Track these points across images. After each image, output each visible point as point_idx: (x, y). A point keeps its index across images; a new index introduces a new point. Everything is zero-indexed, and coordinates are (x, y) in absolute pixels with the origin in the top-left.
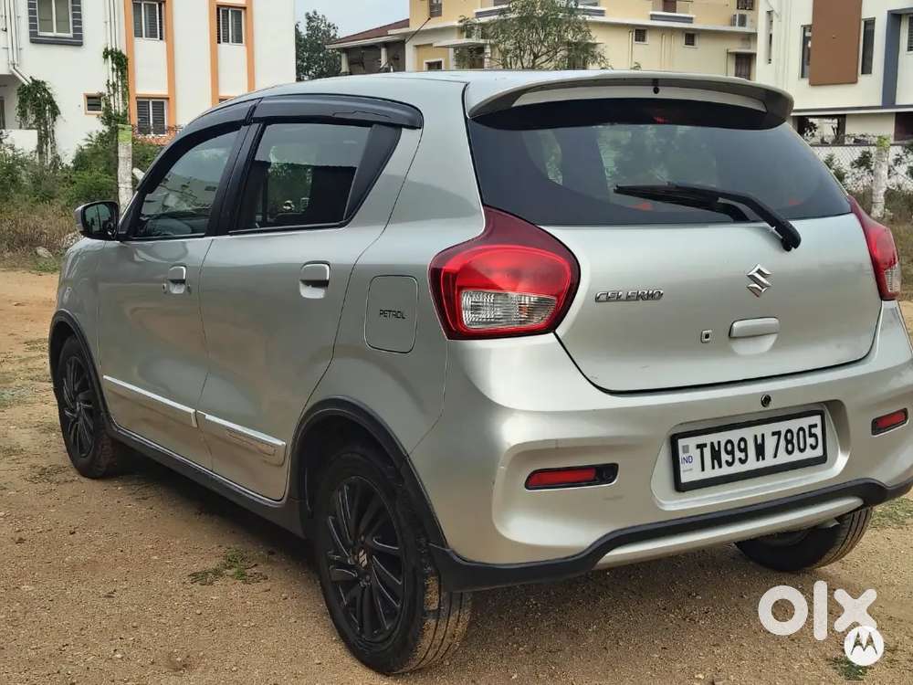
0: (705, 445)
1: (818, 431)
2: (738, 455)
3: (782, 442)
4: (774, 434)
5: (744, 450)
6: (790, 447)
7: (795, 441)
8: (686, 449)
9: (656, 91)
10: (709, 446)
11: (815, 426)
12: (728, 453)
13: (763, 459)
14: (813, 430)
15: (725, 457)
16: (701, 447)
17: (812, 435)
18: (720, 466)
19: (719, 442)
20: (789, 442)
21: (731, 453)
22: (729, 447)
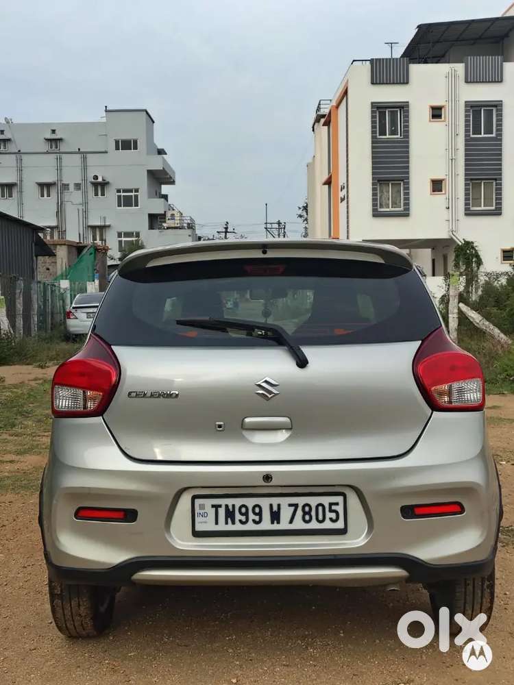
0: (220, 506)
1: (340, 509)
2: (252, 516)
3: (299, 513)
4: (290, 505)
5: (260, 514)
6: (307, 518)
7: (313, 513)
8: (202, 507)
9: (265, 252)
10: (224, 507)
11: (337, 504)
12: (241, 513)
13: (278, 523)
14: (334, 507)
15: (238, 517)
16: (217, 507)
17: (331, 511)
18: (233, 523)
19: (233, 506)
20: (305, 513)
21: (246, 514)
22: (243, 510)
